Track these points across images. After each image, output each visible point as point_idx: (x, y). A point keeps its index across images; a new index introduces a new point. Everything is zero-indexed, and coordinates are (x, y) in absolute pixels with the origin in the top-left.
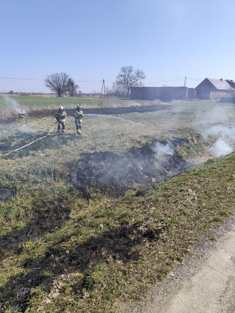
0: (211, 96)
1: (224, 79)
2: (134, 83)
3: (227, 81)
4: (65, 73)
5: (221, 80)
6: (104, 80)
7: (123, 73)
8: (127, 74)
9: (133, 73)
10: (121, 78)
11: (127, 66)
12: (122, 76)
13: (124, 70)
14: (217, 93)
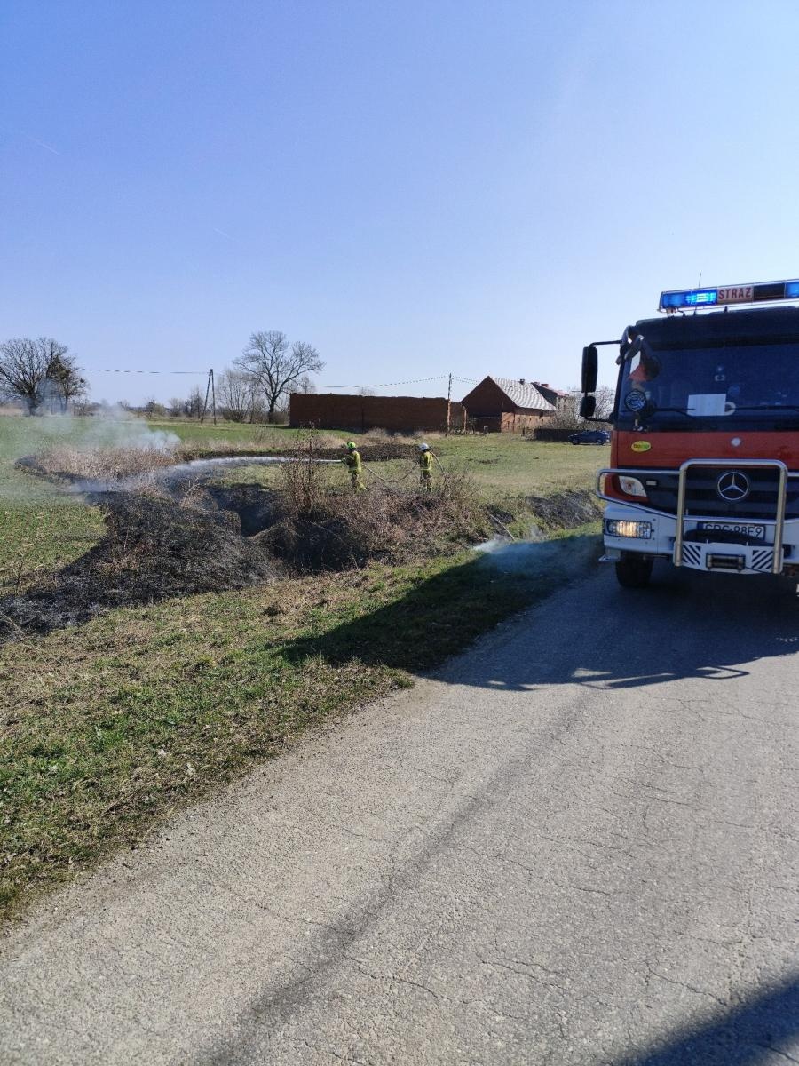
0: (504, 424)
1: (528, 381)
2: (290, 381)
3: (535, 385)
4: (56, 340)
5: (522, 382)
6: (212, 370)
7: (257, 352)
8: (267, 355)
9: (288, 354)
10: (253, 366)
11: (268, 332)
12: (254, 359)
13: (259, 342)
14: (517, 416)
